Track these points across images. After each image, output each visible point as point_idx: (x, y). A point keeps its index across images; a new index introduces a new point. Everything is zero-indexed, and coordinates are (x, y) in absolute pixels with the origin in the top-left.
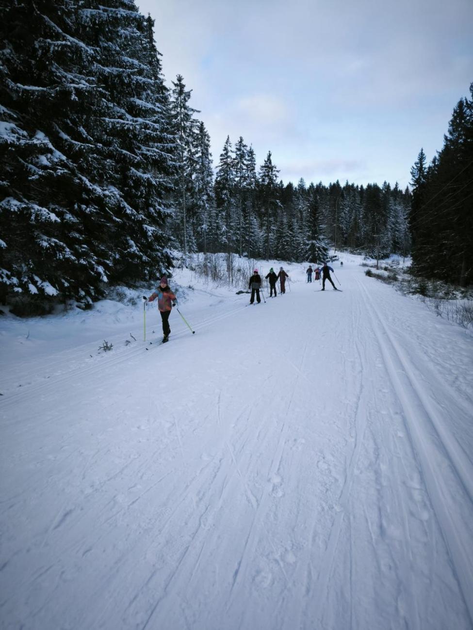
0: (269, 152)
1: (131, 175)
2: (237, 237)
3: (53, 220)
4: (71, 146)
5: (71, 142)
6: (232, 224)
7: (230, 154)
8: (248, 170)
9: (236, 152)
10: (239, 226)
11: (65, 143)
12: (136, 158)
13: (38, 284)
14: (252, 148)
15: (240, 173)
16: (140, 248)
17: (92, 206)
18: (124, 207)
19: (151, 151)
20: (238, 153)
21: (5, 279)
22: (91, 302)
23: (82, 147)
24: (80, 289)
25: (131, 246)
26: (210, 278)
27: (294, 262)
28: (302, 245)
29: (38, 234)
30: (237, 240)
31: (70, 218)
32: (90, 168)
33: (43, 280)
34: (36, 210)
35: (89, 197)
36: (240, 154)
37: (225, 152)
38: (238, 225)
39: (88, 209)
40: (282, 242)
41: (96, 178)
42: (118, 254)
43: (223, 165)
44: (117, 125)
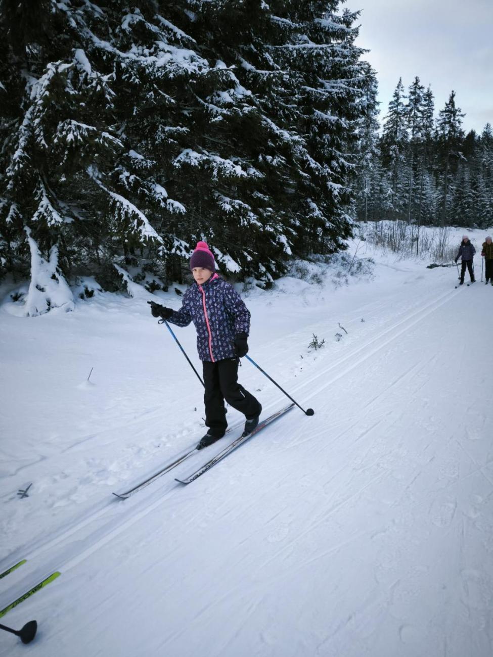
0: (453, 91)
1: (315, 119)
2: (405, 201)
3: (239, 175)
4: (257, 76)
5: (256, 73)
6: (399, 186)
7: (401, 100)
8: (424, 118)
9: (410, 97)
10: (407, 188)
11: (248, 75)
12: (324, 95)
13: (219, 258)
14: (431, 90)
15: (414, 122)
16: (323, 213)
17: (278, 157)
18: (307, 160)
19: (337, 87)
20: (412, 97)
21: (184, 253)
22: (272, 280)
23: (272, 75)
24: (260, 264)
25: (313, 210)
26: (388, 250)
27: (476, 228)
28: (487, 206)
29: (219, 195)
30: (405, 205)
31: (254, 173)
32: (275, 107)
33: (224, 254)
34: (219, 163)
35: (275, 144)
36: (415, 98)
37: (396, 98)
38: (406, 186)
39: (275, 161)
40: (462, 204)
41: (283, 120)
42: (299, 220)
43: (392, 115)
44: (304, 52)
